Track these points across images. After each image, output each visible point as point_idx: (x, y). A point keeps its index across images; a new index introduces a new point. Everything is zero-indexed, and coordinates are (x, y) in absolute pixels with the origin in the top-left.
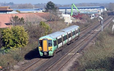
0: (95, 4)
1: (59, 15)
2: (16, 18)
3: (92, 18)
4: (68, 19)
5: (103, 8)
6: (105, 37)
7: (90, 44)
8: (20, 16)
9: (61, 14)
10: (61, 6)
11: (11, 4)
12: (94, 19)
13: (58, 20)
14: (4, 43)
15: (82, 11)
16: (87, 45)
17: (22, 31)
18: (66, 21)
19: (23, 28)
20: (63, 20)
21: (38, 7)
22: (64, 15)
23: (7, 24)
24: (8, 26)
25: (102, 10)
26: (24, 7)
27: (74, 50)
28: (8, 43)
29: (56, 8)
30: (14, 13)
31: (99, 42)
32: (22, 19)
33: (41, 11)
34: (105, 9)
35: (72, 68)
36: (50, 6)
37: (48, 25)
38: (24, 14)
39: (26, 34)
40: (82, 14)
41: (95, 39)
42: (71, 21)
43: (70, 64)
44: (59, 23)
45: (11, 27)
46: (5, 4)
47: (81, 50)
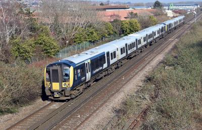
0: (191, 2)
1: (163, 11)
2: (132, 13)
3: (188, 13)
4: (170, 13)
5: (197, 5)
6: (197, 27)
7: (186, 32)
8: (135, 12)
9: (165, 10)
10: (165, 4)
11: (129, 3)
12: (190, 14)
13: (163, 14)
14: (123, 31)
15: (181, 8)
16: (183, 32)
17: (136, 23)
18: (168, 15)
19: (137, 21)
20: (166, 14)
21: (148, 5)
22: (167, 11)
23: (125, 18)
24: (126, 19)
25: (196, 7)
26: (138, 5)
27: (173, 37)
28: (126, 31)
29: (161, 6)
30: (131, 9)
31: (192, 31)
32: (136, 14)
33: (150, 8)
34: (199, 6)
35: (172, 49)
36: (157, 5)
37: (155, 18)
38: (137, 10)
39: (139, 25)
40: (181, 10)
41: (190, 28)
42: (172, 15)
43: (170, 47)
44: (163, 17)
45: (128, 20)
46: (124, 4)
47: (179, 36)
